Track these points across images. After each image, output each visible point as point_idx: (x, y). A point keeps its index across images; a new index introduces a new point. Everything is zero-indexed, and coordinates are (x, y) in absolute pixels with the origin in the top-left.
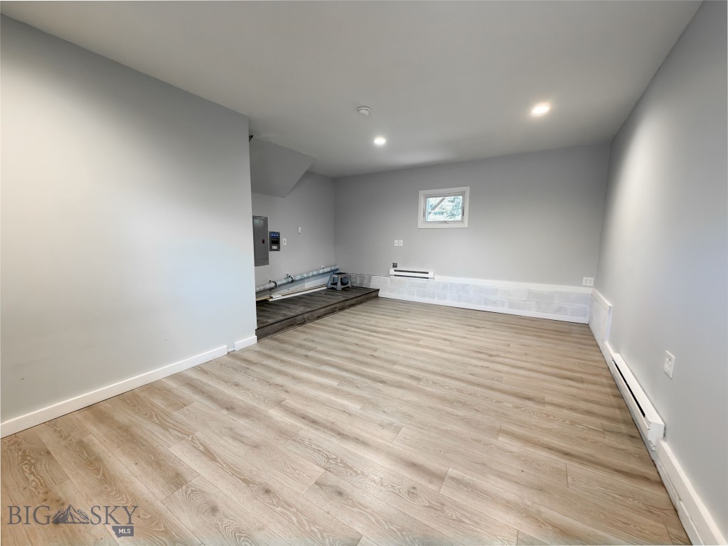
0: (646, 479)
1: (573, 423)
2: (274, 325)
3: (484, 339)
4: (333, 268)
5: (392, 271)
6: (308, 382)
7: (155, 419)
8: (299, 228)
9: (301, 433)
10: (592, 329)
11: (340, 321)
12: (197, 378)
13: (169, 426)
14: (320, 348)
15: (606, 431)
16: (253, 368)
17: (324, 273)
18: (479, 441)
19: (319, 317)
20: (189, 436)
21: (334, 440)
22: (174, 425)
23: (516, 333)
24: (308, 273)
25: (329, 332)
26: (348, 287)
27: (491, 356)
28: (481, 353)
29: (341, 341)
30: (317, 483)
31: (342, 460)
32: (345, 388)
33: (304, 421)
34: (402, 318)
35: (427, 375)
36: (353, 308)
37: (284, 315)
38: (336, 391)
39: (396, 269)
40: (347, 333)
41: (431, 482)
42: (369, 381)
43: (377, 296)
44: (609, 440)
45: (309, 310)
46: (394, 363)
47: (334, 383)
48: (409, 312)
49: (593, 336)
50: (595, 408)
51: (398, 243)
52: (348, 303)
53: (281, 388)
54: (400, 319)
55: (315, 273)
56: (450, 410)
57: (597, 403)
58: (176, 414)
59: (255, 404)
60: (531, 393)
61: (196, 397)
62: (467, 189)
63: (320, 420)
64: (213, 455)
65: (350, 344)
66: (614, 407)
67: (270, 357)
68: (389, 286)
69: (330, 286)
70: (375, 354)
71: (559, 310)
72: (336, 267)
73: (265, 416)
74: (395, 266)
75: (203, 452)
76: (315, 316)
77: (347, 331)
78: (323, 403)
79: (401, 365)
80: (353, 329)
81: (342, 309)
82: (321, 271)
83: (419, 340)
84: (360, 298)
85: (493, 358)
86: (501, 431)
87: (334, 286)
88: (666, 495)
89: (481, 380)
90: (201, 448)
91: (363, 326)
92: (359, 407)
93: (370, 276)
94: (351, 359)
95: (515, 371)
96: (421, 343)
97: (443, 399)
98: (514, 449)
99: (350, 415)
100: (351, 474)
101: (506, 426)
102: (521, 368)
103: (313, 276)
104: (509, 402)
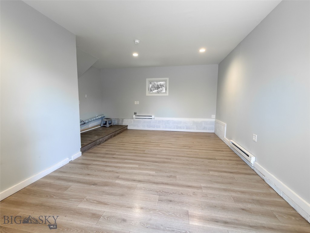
0: (253, 174)
1: (228, 164)
2: (88, 146)
3: (183, 142)
4: (102, 116)
5: (134, 116)
6: (125, 168)
7: (55, 197)
8: (86, 95)
9: (138, 186)
10: (216, 134)
11: (118, 141)
12: (61, 175)
13: (68, 198)
14: (117, 153)
15: (237, 164)
16: (90, 166)
17: (98, 119)
18: (205, 175)
19: (106, 140)
20: (84, 199)
21: (154, 185)
22: (70, 197)
23: (193, 138)
24: (91, 119)
25: (116, 146)
26: (112, 125)
27: (190, 147)
28: (185, 146)
29: (125, 149)
30: (159, 200)
31: (162, 191)
32: (142, 167)
33: (135, 182)
34: (145, 137)
35: (172, 157)
36: (119, 135)
37: (90, 140)
38: (140, 169)
39: (136, 115)
40: (125, 146)
41: (198, 190)
42: (151, 163)
43: (127, 129)
44: (239, 166)
45: (101, 137)
46: (156, 155)
47: (137, 166)
48: (147, 134)
49: (217, 136)
50: (231, 158)
51: (137, 103)
52: (117, 133)
53: (113, 172)
54: (144, 138)
55: (94, 119)
56: (188, 167)
57: (231, 157)
58: (65, 192)
59: (106, 180)
60: (211, 157)
61: (70, 184)
62: (168, 79)
63: (142, 180)
64: (104, 203)
65: (130, 150)
66: (235, 157)
67: (94, 160)
68: (133, 124)
69: (102, 125)
70: (145, 152)
71: (204, 128)
72: (104, 116)
73: (116, 184)
74: (135, 114)
75: (98, 203)
76: (104, 140)
77: (125, 145)
78: (138, 174)
79: (159, 155)
80: (127, 144)
81: (115, 136)
82: (97, 118)
83: (159, 145)
84: (121, 130)
85: (191, 148)
86: (209, 170)
87: (104, 125)
88: (259, 177)
89: (192, 156)
90: (95, 202)
91: (130, 142)
92: (155, 172)
93: (123, 119)
94: (136, 156)
95: (201, 151)
96: (160, 146)
97: (183, 164)
98: (216, 174)
99: (153, 176)
100: (169, 194)
101: (210, 168)
102: (203, 150)
103: (94, 120)
104: (207, 161)
